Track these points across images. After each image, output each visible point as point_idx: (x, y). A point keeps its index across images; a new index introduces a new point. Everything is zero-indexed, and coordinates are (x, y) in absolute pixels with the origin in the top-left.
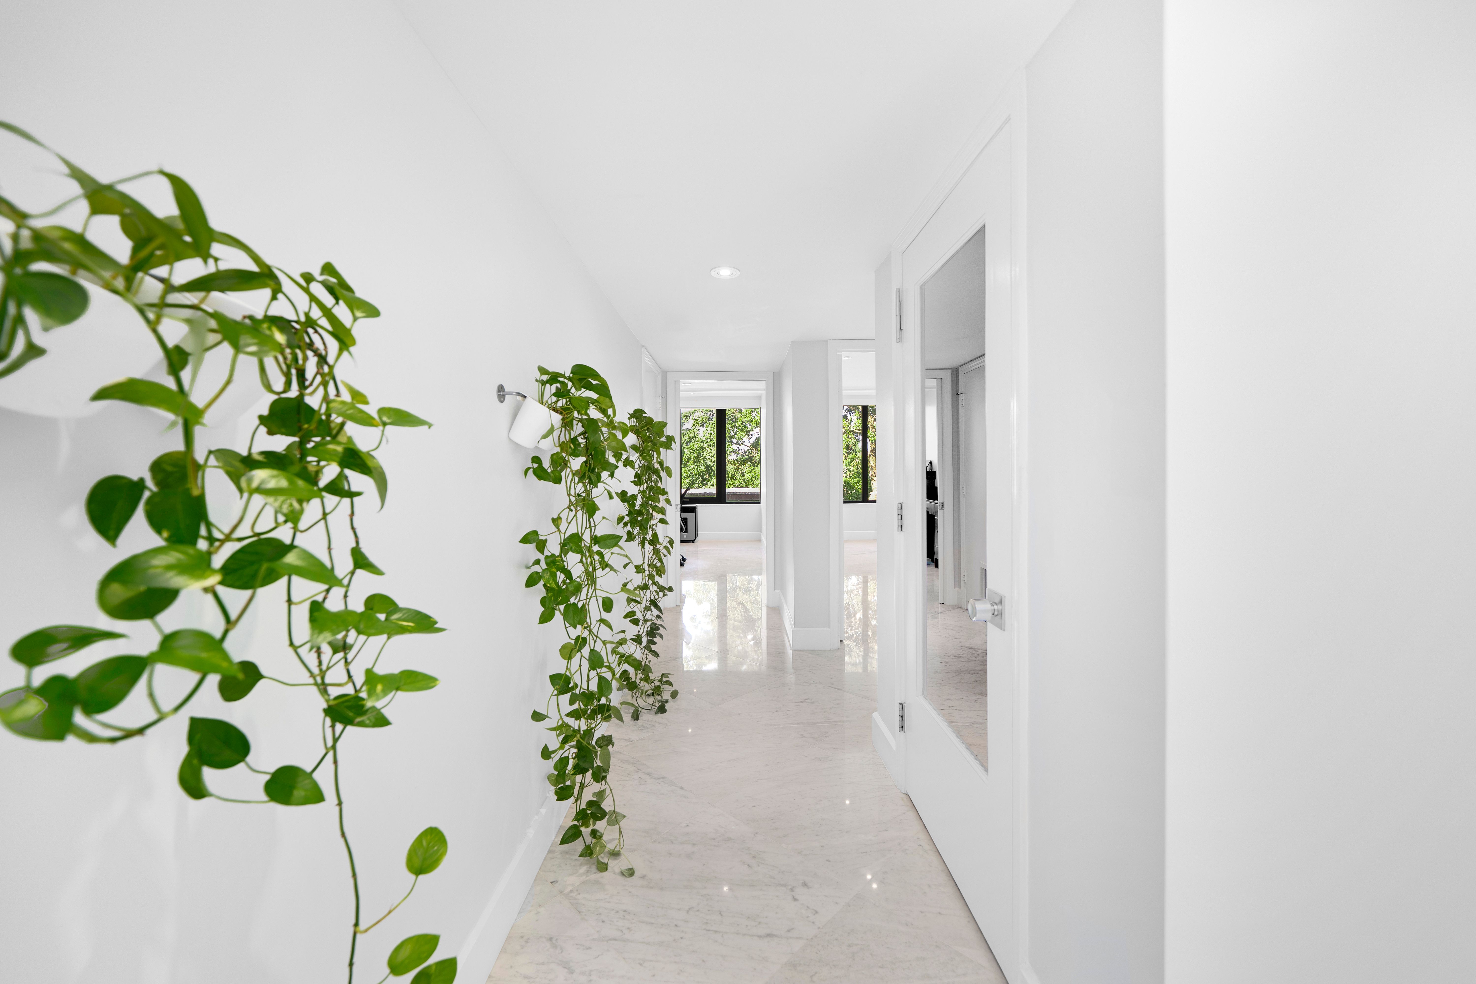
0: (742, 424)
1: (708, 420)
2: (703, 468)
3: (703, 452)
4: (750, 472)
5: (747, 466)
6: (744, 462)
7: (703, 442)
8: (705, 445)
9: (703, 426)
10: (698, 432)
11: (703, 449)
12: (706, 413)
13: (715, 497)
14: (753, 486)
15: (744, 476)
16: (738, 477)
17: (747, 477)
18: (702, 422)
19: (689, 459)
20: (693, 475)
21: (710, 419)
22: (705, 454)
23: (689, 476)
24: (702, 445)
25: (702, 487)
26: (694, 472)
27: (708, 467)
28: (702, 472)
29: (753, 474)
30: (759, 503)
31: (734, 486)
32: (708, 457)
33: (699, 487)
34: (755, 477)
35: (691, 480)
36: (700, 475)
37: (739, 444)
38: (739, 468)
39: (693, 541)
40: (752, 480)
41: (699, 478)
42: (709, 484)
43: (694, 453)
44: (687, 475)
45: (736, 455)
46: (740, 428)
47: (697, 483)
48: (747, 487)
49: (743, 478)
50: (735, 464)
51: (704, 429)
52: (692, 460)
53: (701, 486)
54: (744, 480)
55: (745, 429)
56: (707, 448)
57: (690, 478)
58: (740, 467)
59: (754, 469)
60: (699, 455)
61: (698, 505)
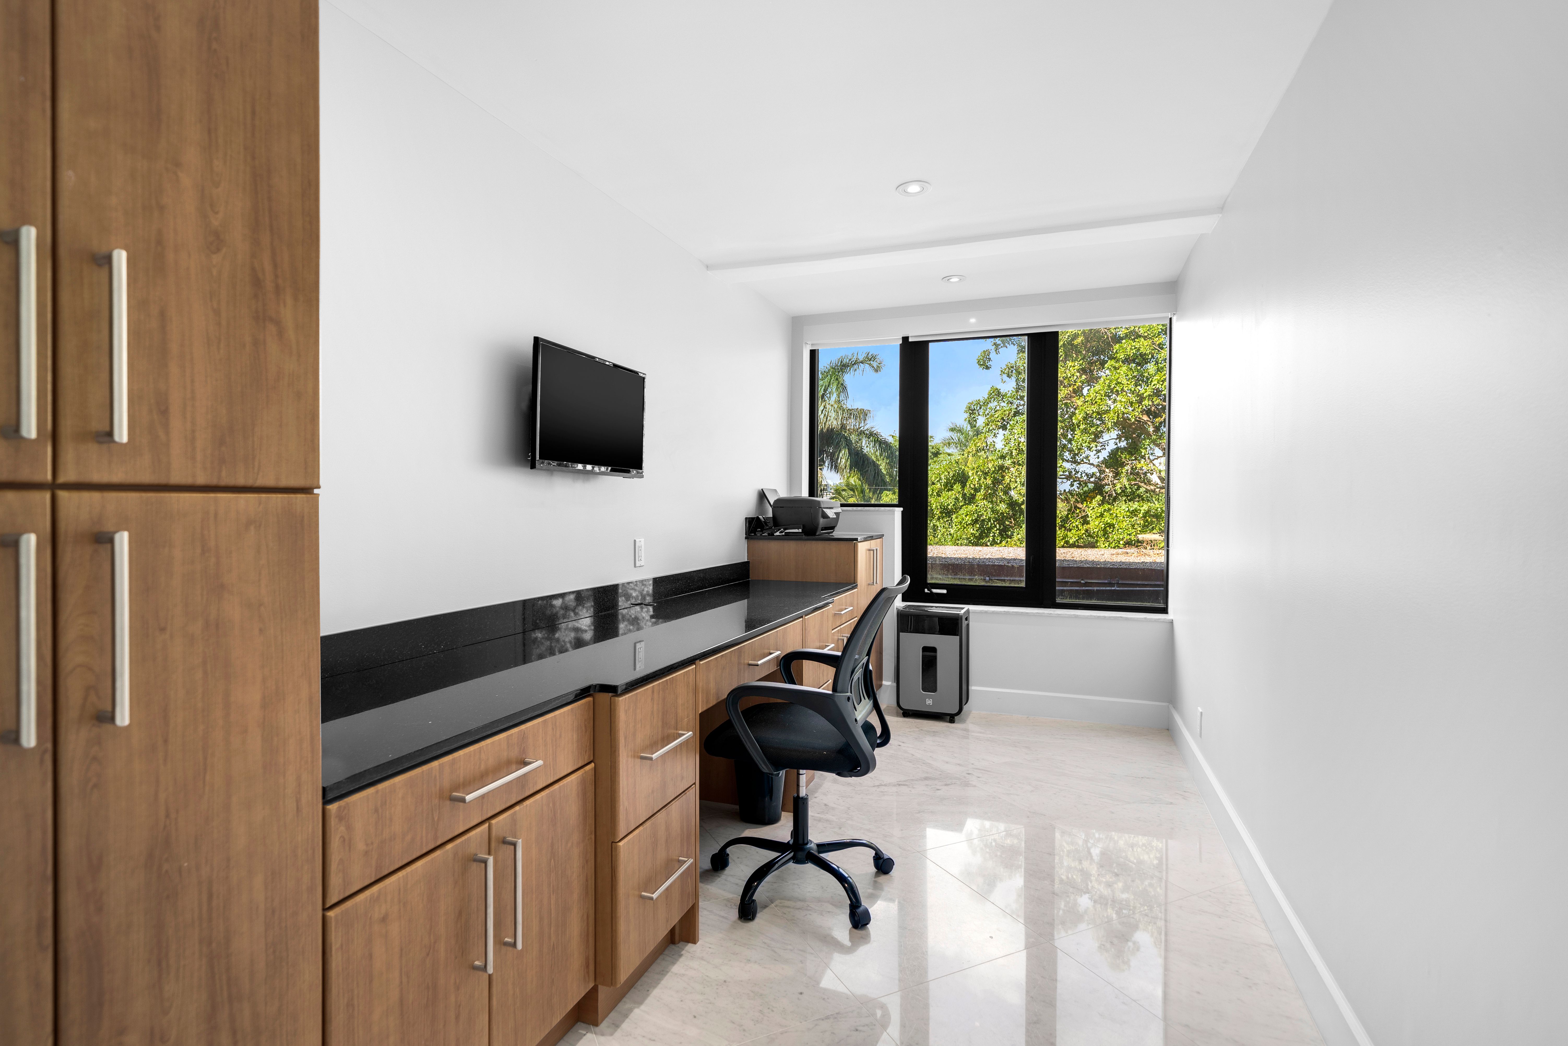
0: (1085, 419)
1: (1015, 415)
2: (1002, 507)
3: (1003, 477)
4: (1102, 515)
5: (1095, 503)
6: (1086, 497)
7: (1003, 457)
8: (1008, 462)
9: (1004, 428)
10: (994, 439)
11: (1004, 471)
12: (1011, 403)
13: (1023, 585)
14: (1107, 545)
15: (1088, 523)
16: (1074, 525)
17: (1095, 525)
18: (1002, 419)
19: (977, 490)
20: (984, 520)
21: (1017, 413)
22: (1007, 479)
23: (975, 521)
24: (1001, 462)
25: (1001, 542)
26: (985, 513)
27: (1012, 504)
28: (1002, 513)
29: (1108, 519)
30: (1164, 611)
31: (1067, 542)
32: (1013, 486)
33: (994, 543)
34: (1111, 526)
35: (980, 528)
36: (996, 520)
37: (1075, 462)
38: (1076, 507)
39: (951, 718)
40: (1105, 530)
41: (995, 526)
42: (1015, 538)
43: (985, 478)
44: (972, 520)
45: (1069, 483)
46: (1082, 427)
47: (991, 535)
48: (1093, 546)
49: (1085, 527)
50: (1067, 500)
51: (1007, 432)
52: (982, 490)
53: (999, 542)
54: (1087, 531)
55: (1093, 429)
56: (1012, 469)
57: (978, 526)
58: (1080, 505)
59: (1109, 510)
60: (996, 482)
61: (972, 608)
